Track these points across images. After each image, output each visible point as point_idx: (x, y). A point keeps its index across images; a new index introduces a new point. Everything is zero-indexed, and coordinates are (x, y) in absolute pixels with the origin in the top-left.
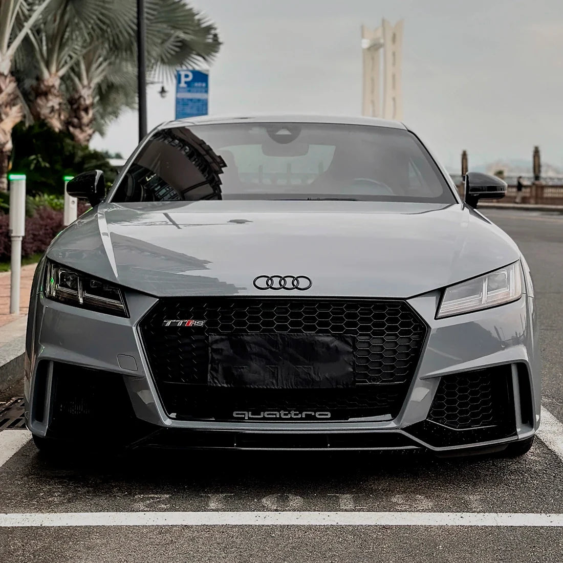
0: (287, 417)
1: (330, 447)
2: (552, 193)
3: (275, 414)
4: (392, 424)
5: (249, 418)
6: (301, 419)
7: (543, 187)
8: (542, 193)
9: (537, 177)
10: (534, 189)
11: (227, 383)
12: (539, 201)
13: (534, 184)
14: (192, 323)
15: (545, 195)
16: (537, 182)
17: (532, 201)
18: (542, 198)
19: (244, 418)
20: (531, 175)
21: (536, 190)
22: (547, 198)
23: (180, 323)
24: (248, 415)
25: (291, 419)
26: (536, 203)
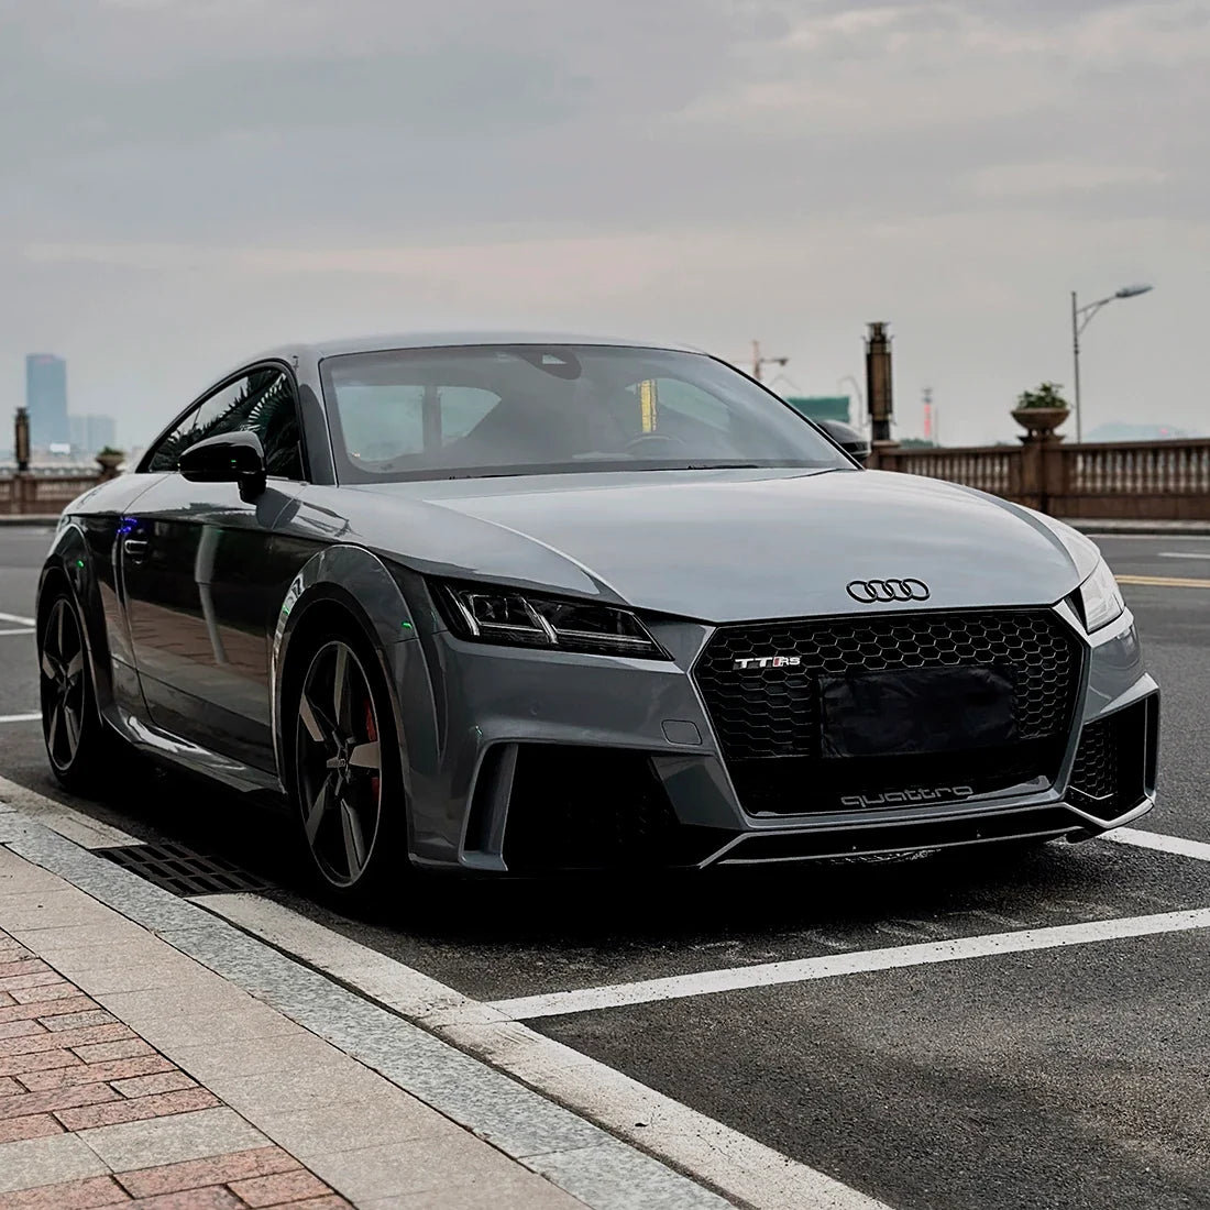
0: (915, 798)
1: (980, 838)
2: (52, 492)
3: (900, 796)
4: (1053, 795)
5: (868, 806)
6: (937, 799)
7: (35, 483)
8: (34, 493)
9: (23, 465)
10: (18, 485)
11: (849, 752)
12: (29, 507)
13: (17, 477)
14: (781, 661)
15: (40, 497)
16: (24, 474)
17: (15, 507)
18: (34, 502)
19: (859, 806)
20: (13, 464)
21: (23, 489)
22: (43, 502)
23: (763, 662)
24: (863, 801)
25: (923, 801)
26: (23, 512)
